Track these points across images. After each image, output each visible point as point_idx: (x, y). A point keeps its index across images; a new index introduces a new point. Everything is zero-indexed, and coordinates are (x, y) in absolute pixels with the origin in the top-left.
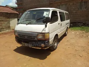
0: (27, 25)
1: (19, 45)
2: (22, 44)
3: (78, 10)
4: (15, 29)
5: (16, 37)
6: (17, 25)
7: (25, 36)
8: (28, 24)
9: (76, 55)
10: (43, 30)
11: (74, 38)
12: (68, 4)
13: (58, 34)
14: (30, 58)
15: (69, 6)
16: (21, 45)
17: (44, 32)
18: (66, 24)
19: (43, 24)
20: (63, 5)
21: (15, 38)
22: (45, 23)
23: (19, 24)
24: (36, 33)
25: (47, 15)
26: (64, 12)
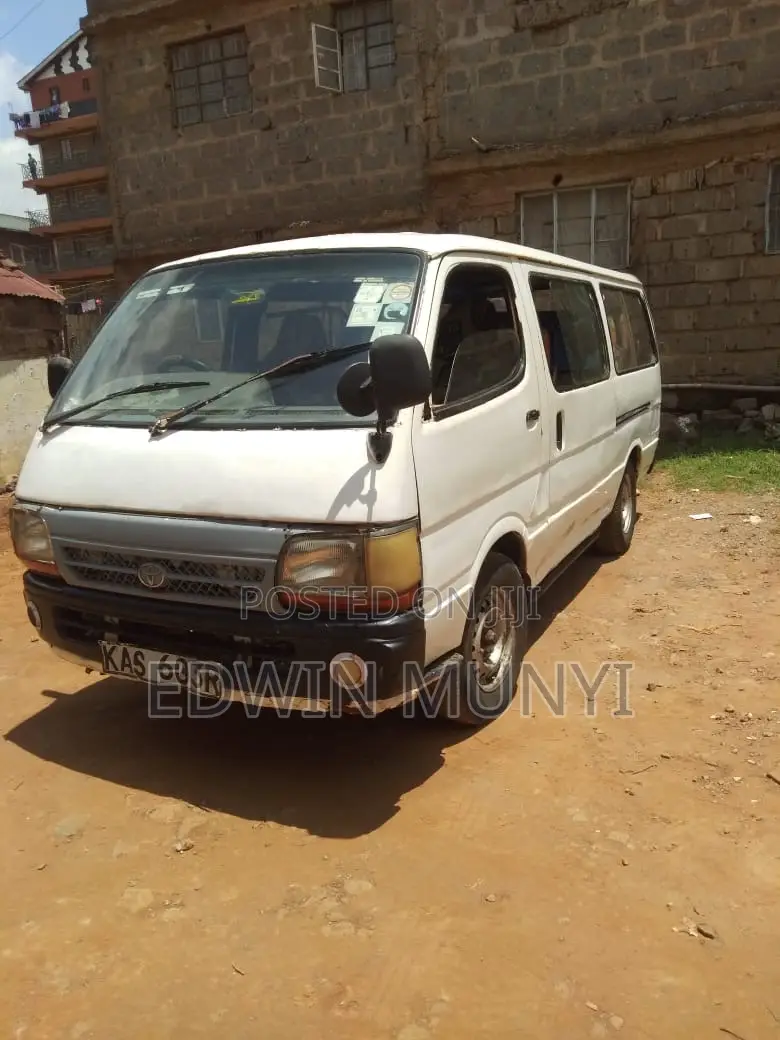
0: (156, 434)
1: (74, 676)
2: (105, 658)
3: (759, 252)
4: (22, 490)
5: (40, 584)
6: (47, 435)
7: (138, 561)
8: (174, 426)
9: (726, 770)
10: (352, 490)
11: (708, 583)
12: (642, 183)
13: (529, 536)
14: (196, 816)
15: (653, 207)
16: (96, 677)
17: (354, 513)
18: (622, 420)
19: (348, 417)
20: (582, 194)
21: (20, 586)
22: (374, 417)
23: (65, 421)
24: (265, 523)
25: (396, 316)
26: (596, 283)
